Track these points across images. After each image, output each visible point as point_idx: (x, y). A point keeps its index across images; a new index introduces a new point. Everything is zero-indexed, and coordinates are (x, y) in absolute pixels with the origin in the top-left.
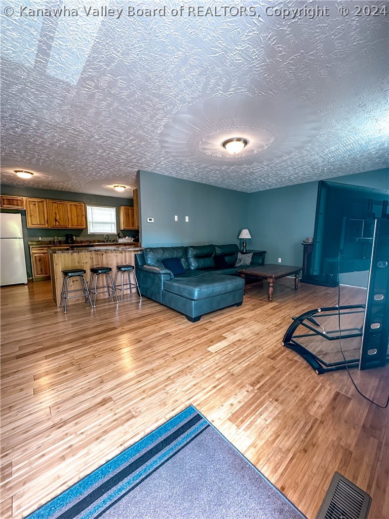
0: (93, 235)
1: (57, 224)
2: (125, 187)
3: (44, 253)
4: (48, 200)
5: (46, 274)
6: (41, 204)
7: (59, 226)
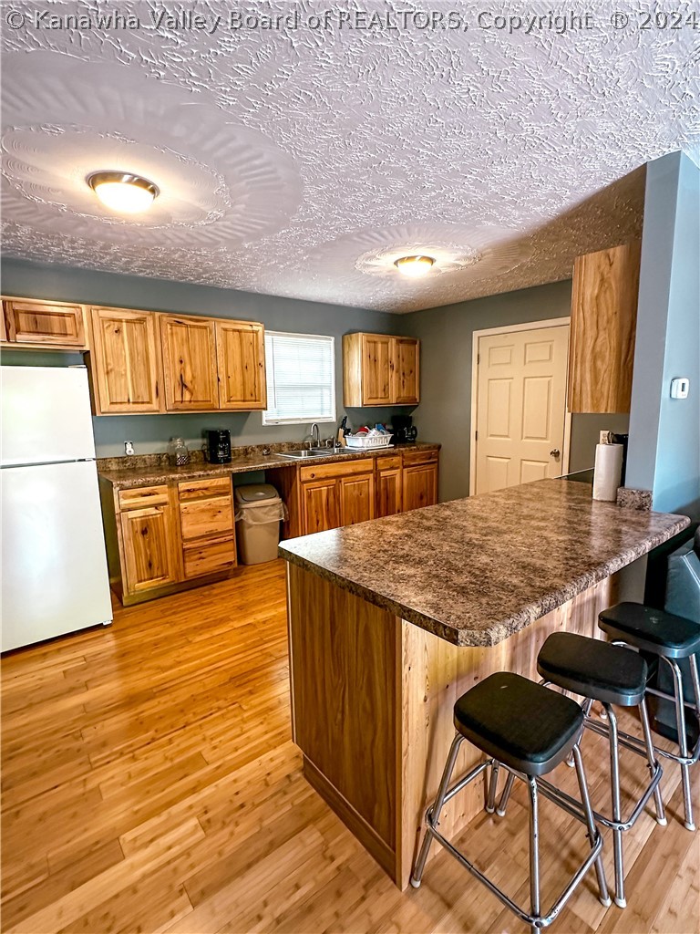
0: (277, 428)
1: (187, 397)
2: (432, 260)
3: (156, 506)
4: (157, 314)
5: (164, 576)
6: (137, 328)
7: (193, 405)
